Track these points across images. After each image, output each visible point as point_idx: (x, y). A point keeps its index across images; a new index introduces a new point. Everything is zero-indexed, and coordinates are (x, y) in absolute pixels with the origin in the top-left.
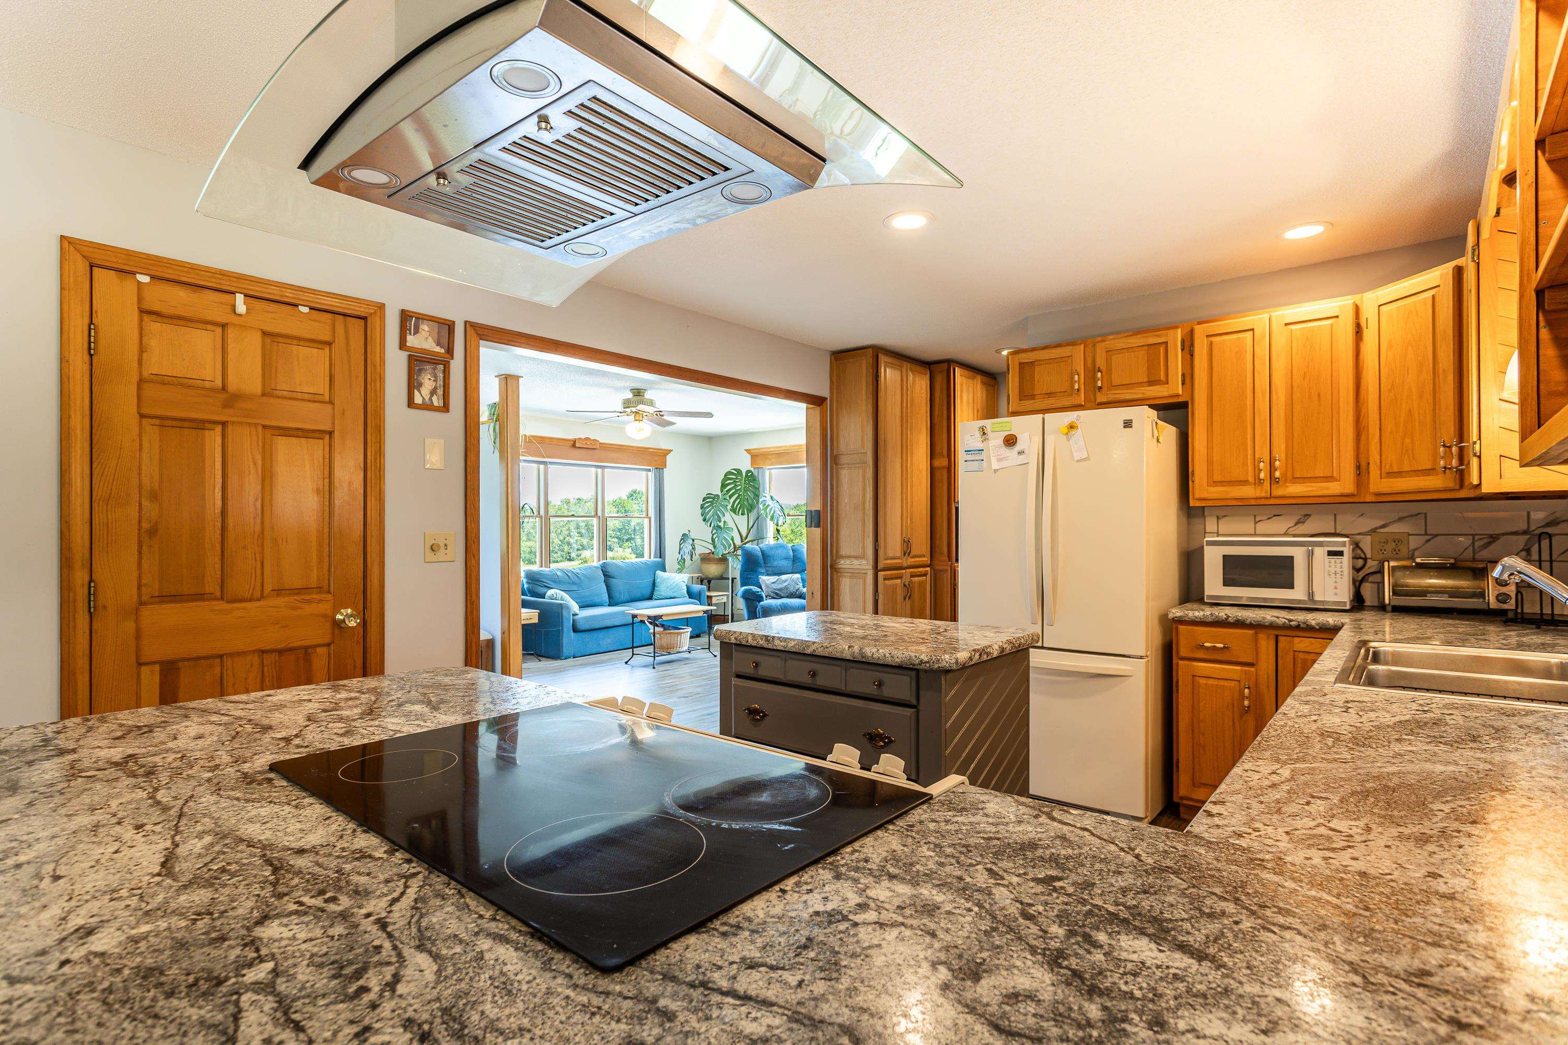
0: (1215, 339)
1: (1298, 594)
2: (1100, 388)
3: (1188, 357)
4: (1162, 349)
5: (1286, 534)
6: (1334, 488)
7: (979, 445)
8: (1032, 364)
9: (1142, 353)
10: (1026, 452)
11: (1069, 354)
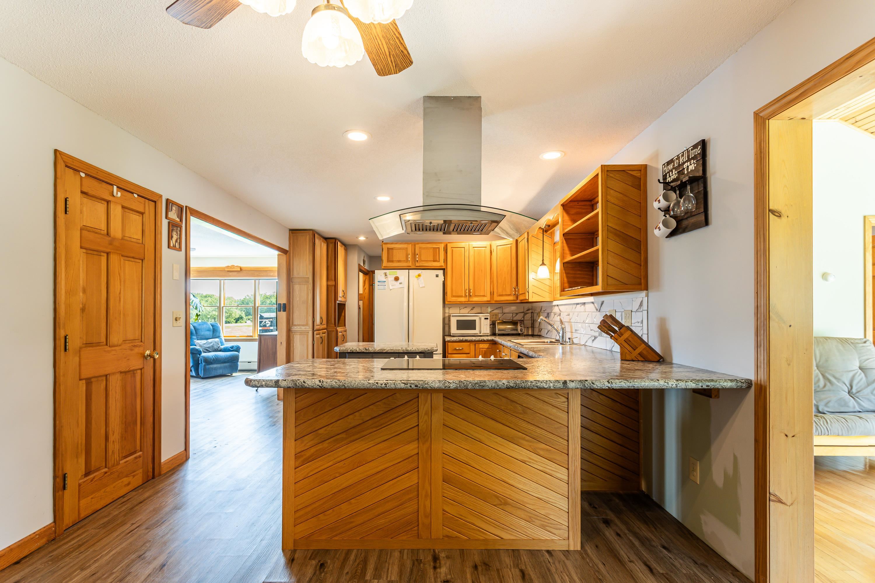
0: (454, 249)
1: (476, 331)
2: (417, 261)
3: (445, 253)
4: (438, 249)
5: (468, 313)
6: (485, 299)
7: (385, 280)
8: (392, 249)
9: (431, 250)
10: (403, 283)
11: (406, 247)
